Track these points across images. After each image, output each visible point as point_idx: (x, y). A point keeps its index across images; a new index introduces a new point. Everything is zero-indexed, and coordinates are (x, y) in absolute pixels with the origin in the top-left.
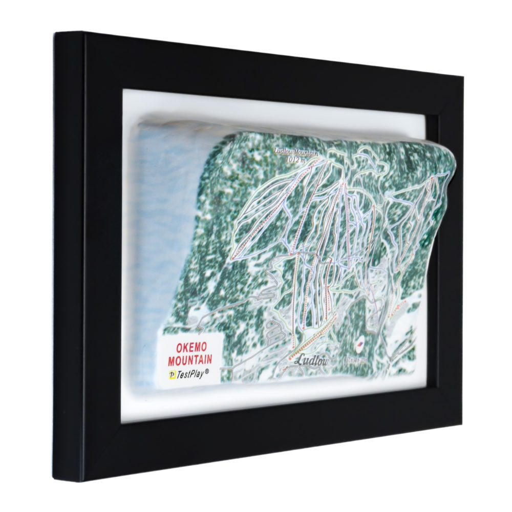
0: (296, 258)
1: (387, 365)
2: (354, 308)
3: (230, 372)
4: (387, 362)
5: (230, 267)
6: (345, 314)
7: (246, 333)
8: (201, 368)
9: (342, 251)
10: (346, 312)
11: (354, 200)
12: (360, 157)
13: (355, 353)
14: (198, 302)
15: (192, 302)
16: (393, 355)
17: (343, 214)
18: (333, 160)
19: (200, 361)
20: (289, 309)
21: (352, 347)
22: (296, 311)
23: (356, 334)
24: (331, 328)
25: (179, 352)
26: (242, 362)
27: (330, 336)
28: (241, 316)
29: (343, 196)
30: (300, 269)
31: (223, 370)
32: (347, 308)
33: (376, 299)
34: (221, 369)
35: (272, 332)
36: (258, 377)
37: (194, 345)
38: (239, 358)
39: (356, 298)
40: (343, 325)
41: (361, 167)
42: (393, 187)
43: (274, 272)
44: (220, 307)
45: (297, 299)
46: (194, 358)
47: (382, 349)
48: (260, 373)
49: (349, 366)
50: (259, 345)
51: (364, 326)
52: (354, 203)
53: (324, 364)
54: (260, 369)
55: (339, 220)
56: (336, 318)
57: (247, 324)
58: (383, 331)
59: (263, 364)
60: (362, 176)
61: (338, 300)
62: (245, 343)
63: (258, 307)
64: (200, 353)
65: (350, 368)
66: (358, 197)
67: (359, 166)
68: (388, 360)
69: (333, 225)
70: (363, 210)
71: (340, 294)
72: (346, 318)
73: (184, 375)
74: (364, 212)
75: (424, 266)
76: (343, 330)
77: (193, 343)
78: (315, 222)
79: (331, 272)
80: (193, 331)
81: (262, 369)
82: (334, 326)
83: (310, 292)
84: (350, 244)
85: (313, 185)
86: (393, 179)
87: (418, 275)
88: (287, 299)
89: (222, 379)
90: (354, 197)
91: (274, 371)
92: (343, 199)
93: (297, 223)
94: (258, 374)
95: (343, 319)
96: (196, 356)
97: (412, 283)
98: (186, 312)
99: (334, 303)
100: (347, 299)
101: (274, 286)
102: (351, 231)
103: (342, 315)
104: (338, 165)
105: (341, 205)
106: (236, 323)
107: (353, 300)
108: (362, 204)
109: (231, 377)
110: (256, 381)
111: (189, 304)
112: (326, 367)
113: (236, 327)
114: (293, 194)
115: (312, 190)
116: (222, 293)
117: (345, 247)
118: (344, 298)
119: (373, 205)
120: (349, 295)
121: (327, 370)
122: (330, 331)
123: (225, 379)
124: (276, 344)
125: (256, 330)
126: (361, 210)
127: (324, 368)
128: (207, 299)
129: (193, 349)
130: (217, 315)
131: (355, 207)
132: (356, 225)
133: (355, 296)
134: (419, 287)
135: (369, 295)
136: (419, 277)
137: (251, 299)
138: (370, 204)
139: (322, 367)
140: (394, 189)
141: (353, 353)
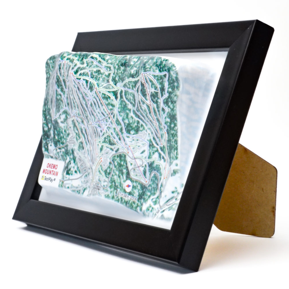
0: (75, 119)
1: (157, 210)
2: (116, 158)
3: (63, 182)
4: (158, 208)
5: (54, 123)
6: (109, 161)
7: (70, 163)
8: (53, 177)
9: (93, 117)
10: (110, 159)
11: (82, 84)
12: (89, 60)
13: (125, 191)
14: (51, 142)
15: (48, 141)
16: (164, 205)
17: (80, 92)
18: (68, 61)
19: (54, 174)
20: (85, 152)
21: (121, 185)
22: (88, 154)
23: (123, 178)
24: (99, 166)
25: (47, 167)
26: (69, 179)
27: (99, 171)
28: (67, 153)
29: (74, 80)
30: (80, 127)
31: (60, 181)
32: (110, 157)
33: (135, 157)
34: (60, 180)
35: (82, 166)
36: (83, 193)
37: (53, 165)
38: (68, 176)
39: (116, 151)
40: (109, 167)
41: (89, 66)
42: (120, 80)
43: (70, 127)
44: (58, 146)
45: (87, 147)
46: (52, 172)
47: (157, 199)
48: (84, 191)
49: (119, 198)
50: (78, 172)
51: (128, 174)
52: (83, 85)
53: (99, 189)
54: (84, 189)
55: (80, 96)
56: (102, 161)
57: (70, 158)
58: (160, 188)
59: (85, 186)
60: (90, 71)
61: (101, 149)
62: (70, 169)
63: (71, 148)
64: (54, 170)
65: (121, 200)
66: (85, 82)
67: (88, 65)
68: (159, 207)
69: (79, 99)
70: (90, 90)
71: (102, 146)
72: (110, 163)
73: (46, 179)
74: (91, 91)
75: (176, 142)
76: (110, 171)
77: (53, 164)
78: (72, 97)
79: (94, 130)
80: (54, 158)
81: (85, 189)
82: (101, 165)
83: (91, 144)
84: (94, 112)
85: (63, 75)
86: (118, 75)
87: (173, 149)
88: (81, 145)
89: (59, 186)
90: (82, 82)
91: (89, 192)
92: (75, 82)
93: (67, 98)
94: (83, 191)
95: (108, 163)
96: (53, 171)
97: (172, 155)
98: (48, 147)
99: (99, 150)
100: (109, 151)
101: (72, 136)
102: (90, 104)
103: (107, 160)
104: (70, 64)
105: (76, 86)
106: (66, 157)
107: (114, 152)
108: (88, 87)
109: (62, 185)
110: (82, 195)
111: (48, 142)
112: (100, 191)
113: (66, 159)
114: (57, 81)
115: (64, 78)
116: (56, 138)
117: (93, 114)
118: (106, 150)
119: (95, 87)
120: (110, 148)
121: (100, 193)
122: (99, 168)
123: (60, 186)
124: (85, 174)
125: (74, 162)
126: (89, 90)
127: (98, 191)
128: (52, 140)
129: (52, 167)
130: (58, 150)
131: (84, 88)
132: (90, 100)
133: (115, 150)
134: (175, 158)
135: (128, 153)
136: (174, 151)
137: (68, 143)
138: (94, 87)
139: (97, 190)
140: (121, 81)
141: (123, 190)
